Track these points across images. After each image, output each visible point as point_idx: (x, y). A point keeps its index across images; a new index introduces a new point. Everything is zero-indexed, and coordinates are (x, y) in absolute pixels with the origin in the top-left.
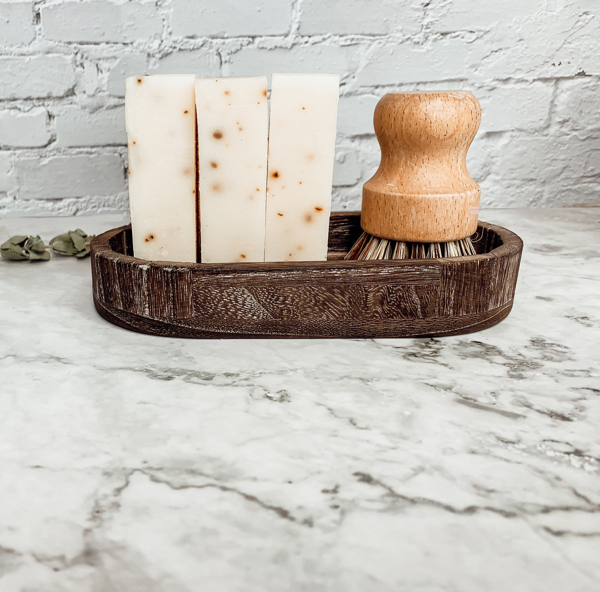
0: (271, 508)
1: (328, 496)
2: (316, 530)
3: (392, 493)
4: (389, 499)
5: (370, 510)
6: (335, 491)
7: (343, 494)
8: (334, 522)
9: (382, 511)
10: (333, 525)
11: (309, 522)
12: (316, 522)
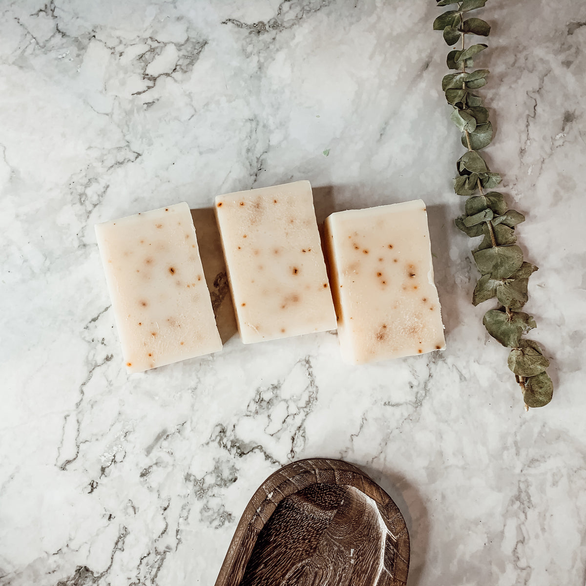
0: (98, 316)
1: (100, 340)
2: (82, 329)
3: (96, 366)
4: (94, 363)
5: (89, 354)
6: (103, 343)
7: (100, 346)
8: (85, 337)
9: (87, 356)
10: (83, 336)
11: (87, 328)
12: (86, 331)
